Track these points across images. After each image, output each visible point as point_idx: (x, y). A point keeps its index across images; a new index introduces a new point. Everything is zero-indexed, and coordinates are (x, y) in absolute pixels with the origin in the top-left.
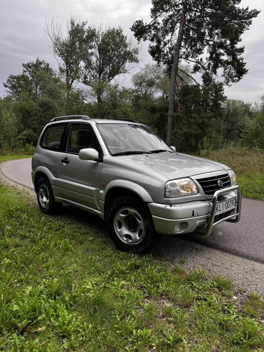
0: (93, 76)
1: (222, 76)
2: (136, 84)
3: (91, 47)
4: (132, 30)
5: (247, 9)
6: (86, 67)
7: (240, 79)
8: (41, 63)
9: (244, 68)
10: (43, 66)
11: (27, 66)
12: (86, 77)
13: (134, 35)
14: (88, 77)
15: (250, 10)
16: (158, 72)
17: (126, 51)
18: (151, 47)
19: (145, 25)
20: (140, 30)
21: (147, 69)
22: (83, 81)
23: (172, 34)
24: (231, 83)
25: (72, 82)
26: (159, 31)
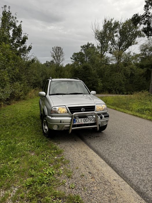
0: (116, 49)
2: (142, 50)
3: (116, 32)
6: (112, 44)
8: (90, 45)
10: (90, 46)
11: (83, 47)
12: (111, 50)
14: (113, 49)
17: (137, 31)
18: (144, 28)
19: (140, 16)
22: (109, 52)
25: (104, 53)
26: (150, 17)
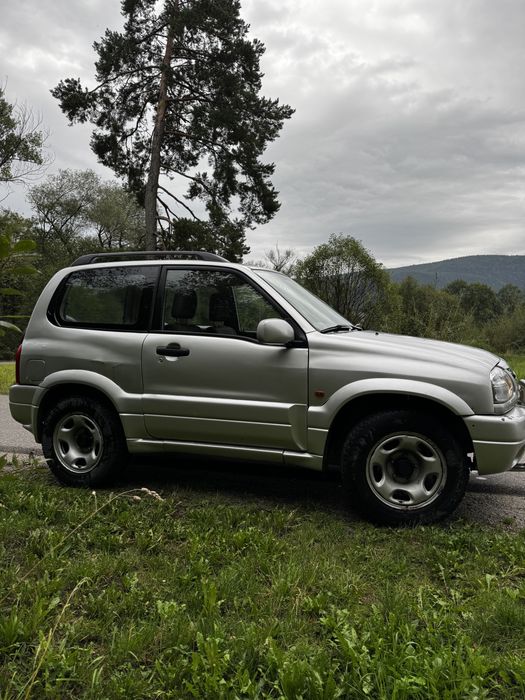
1: (239, 210)
2: (40, 207)
4: (55, 95)
5: (277, 102)
7: (269, 218)
9: (275, 200)
13: (61, 107)
15: (280, 105)
16: (88, 189)
17: (12, 135)
18: (96, 136)
19: (84, 91)
20: (73, 100)
21: (65, 181)
23: (139, 121)
24: (254, 224)
26: (113, 108)
